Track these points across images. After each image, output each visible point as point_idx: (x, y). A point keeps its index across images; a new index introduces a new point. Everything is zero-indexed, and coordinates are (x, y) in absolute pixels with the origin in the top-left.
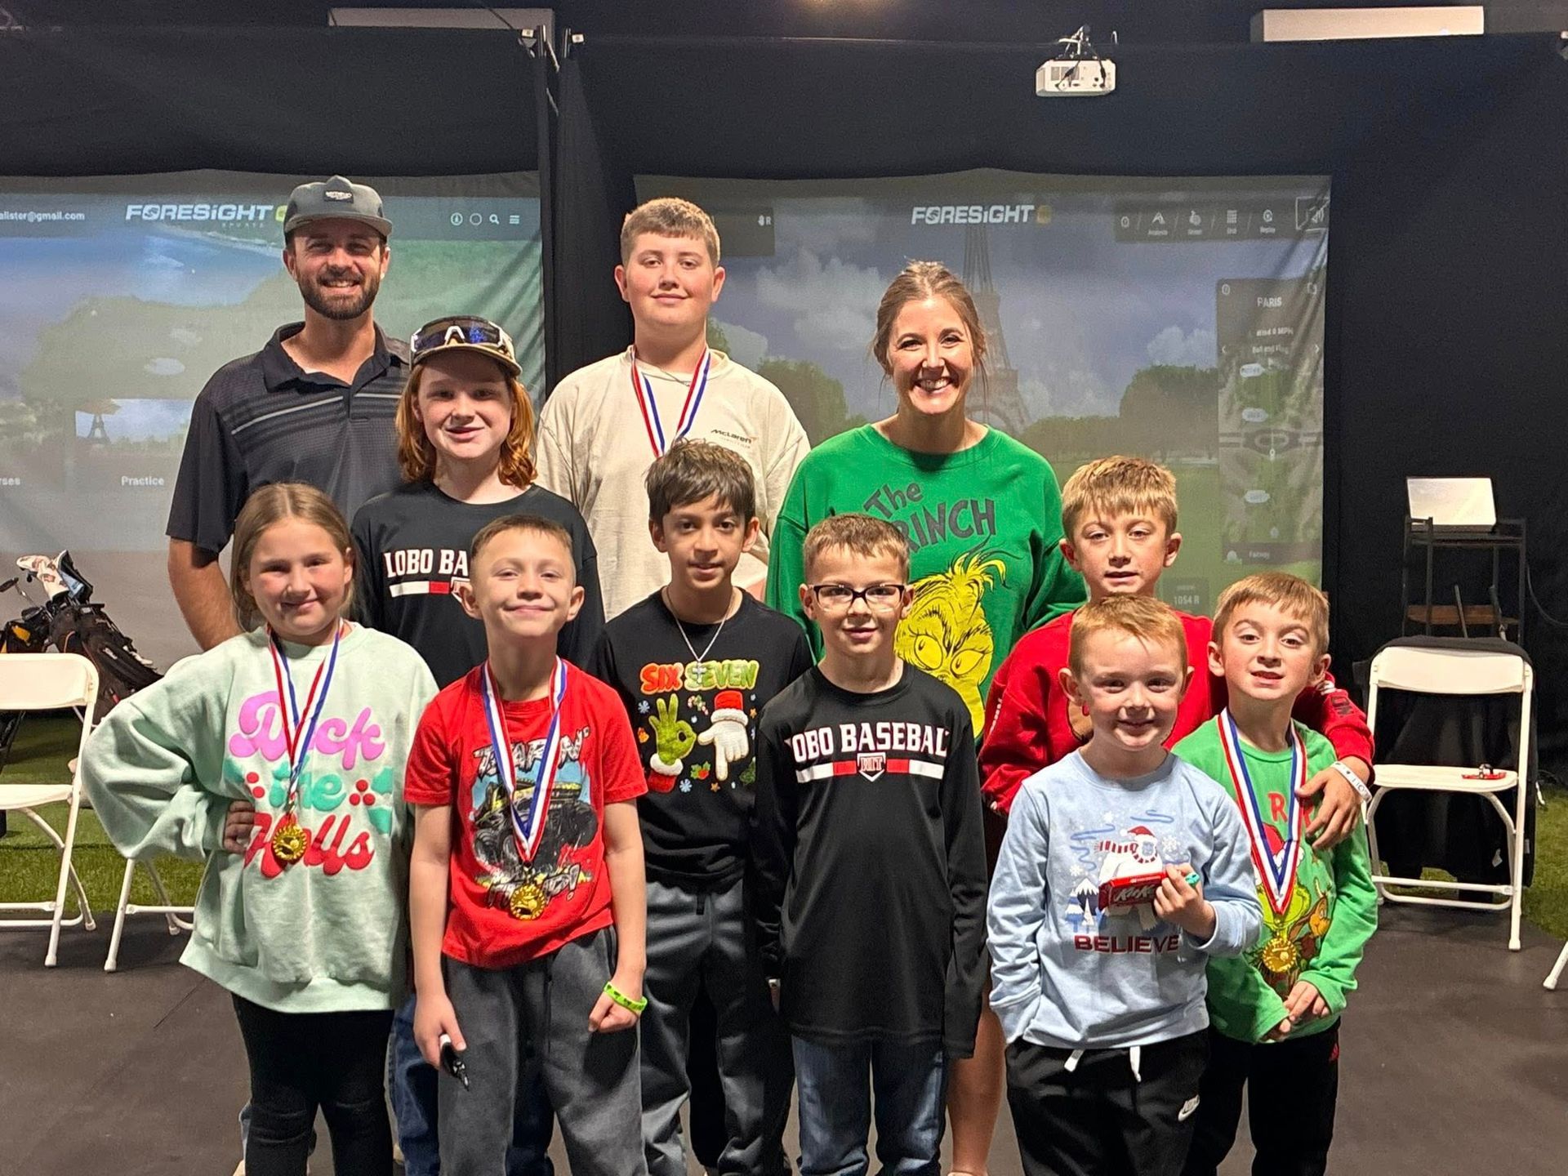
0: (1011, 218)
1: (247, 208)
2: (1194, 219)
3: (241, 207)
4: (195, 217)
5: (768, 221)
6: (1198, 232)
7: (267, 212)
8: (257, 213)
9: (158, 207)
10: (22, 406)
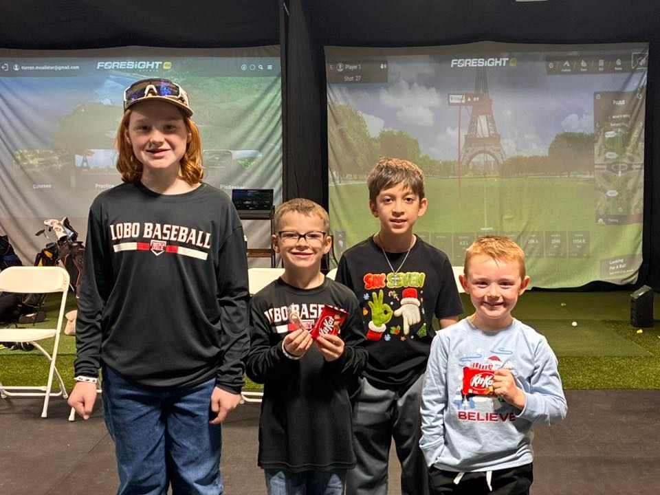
0: (498, 64)
1: (150, 63)
2: (583, 64)
3: (148, 63)
4: (128, 67)
5: (385, 66)
6: (586, 70)
7: (159, 65)
8: (155, 65)
9: (110, 63)
10: (52, 152)
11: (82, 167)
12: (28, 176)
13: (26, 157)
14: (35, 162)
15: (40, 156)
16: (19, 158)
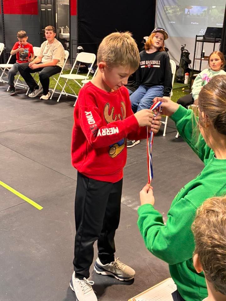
10: (177, 7)
11: (187, 14)
12: (168, 18)
13: (168, 9)
14: (170, 11)
15: (172, 9)
16: (165, 9)
